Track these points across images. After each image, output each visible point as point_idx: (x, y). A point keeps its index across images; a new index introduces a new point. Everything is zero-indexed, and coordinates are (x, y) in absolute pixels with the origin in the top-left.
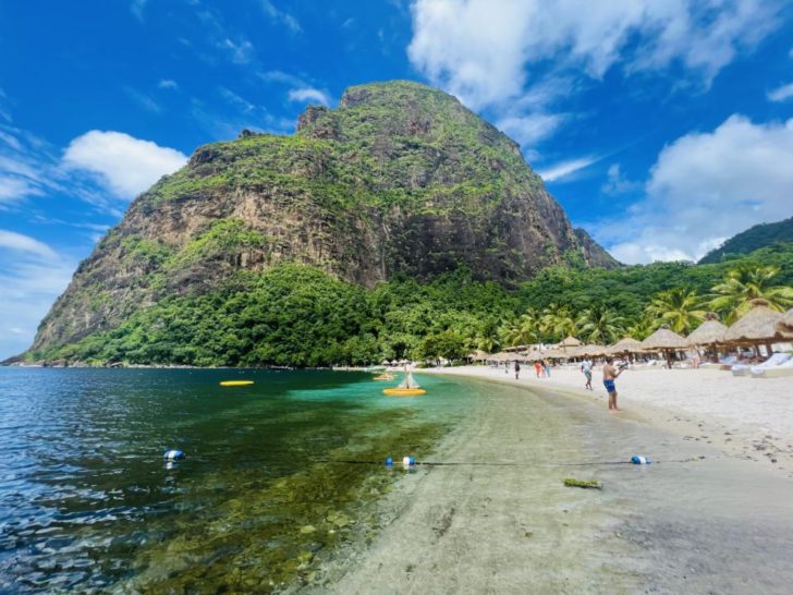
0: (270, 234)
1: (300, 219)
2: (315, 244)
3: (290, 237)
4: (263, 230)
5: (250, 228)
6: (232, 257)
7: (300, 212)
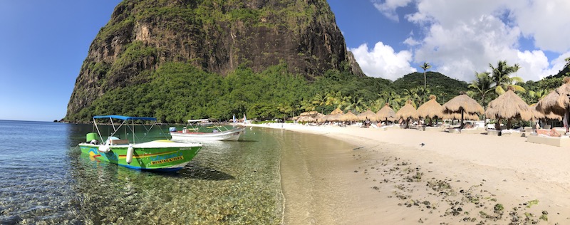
0: (158, 46)
1: (175, 34)
2: (186, 48)
3: (170, 46)
4: (154, 45)
5: (146, 45)
6: (138, 64)
7: (175, 29)
